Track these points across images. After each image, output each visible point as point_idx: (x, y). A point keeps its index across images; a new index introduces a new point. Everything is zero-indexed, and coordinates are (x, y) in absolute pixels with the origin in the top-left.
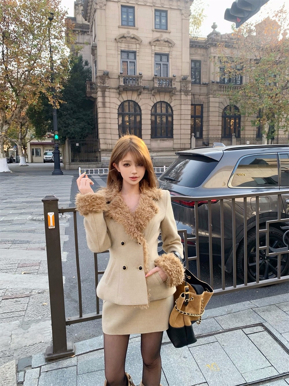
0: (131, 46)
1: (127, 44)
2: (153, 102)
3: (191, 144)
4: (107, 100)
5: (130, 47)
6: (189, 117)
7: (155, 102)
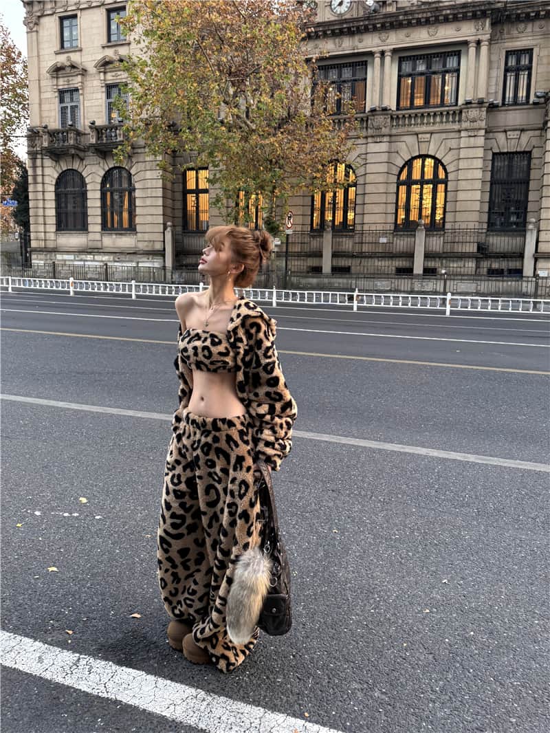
0: (72, 80)
1: (66, 79)
2: (104, 169)
3: (164, 241)
4: (39, 171)
5: (71, 82)
6: (160, 193)
7: (107, 169)
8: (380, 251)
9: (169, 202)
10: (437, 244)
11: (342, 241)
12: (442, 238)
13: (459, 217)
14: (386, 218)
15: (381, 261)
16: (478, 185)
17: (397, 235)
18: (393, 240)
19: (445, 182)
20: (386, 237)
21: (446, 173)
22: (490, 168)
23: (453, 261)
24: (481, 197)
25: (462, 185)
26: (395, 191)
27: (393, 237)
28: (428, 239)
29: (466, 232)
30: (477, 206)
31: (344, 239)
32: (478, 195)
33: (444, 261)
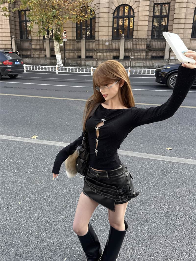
3: (11, 45)
6: (8, 22)
8: (106, 48)
9: (13, 26)
10: (130, 45)
11: (90, 44)
12: (132, 43)
13: (139, 33)
14: (108, 33)
15: (106, 53)
16: (147, 18)
17: (113, 41)
18: (111, 43)
19: (133, 17)
20: (108, 42)
21: (134, 13)
22: (152, 11)
23: (136, 53)
24: (148, 24)
25: (141, 18)
26: (112, 21)
27: (111, 42)
28: (125, 43)
29: (141, 40)
30: (146, 28)
31: (91, 43)
32: (147, 23)
33: (133, 53)
